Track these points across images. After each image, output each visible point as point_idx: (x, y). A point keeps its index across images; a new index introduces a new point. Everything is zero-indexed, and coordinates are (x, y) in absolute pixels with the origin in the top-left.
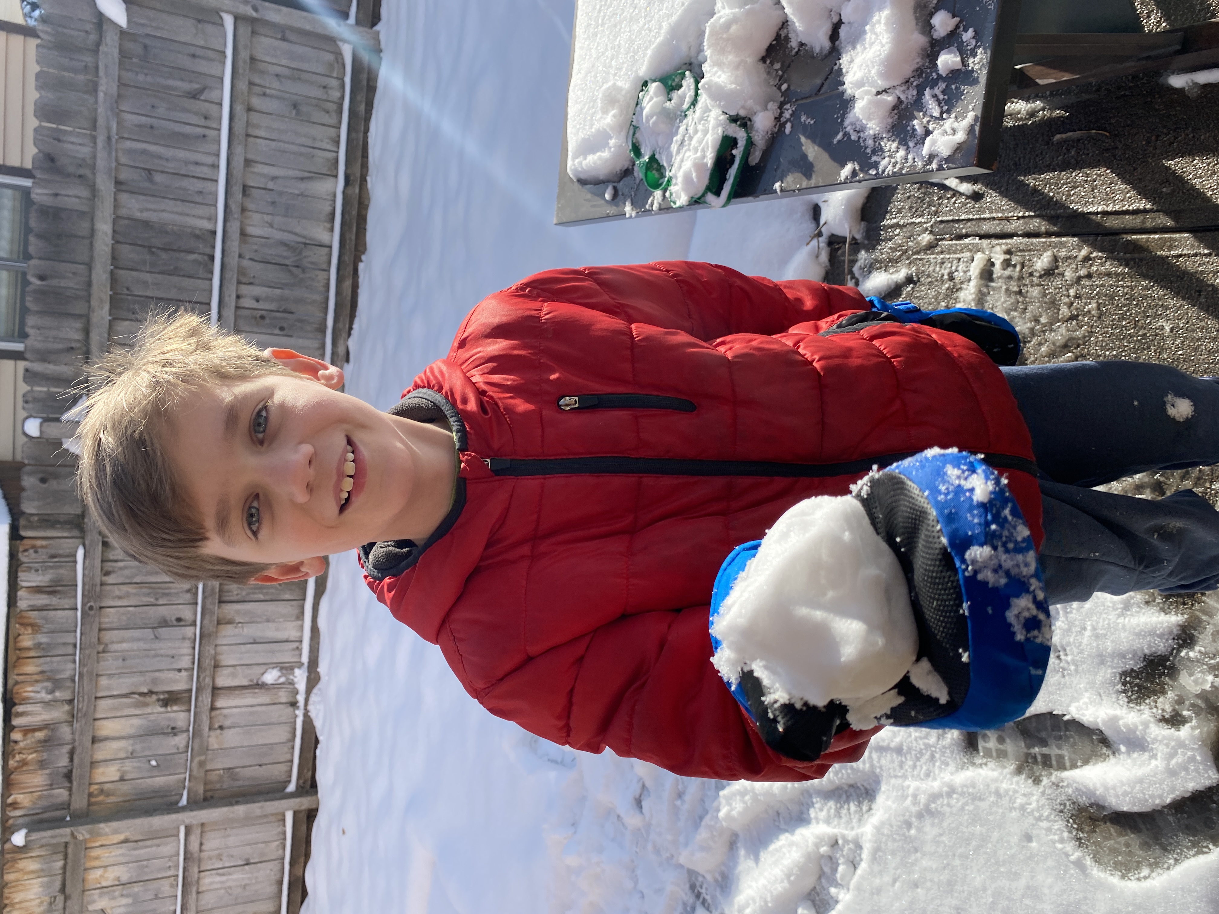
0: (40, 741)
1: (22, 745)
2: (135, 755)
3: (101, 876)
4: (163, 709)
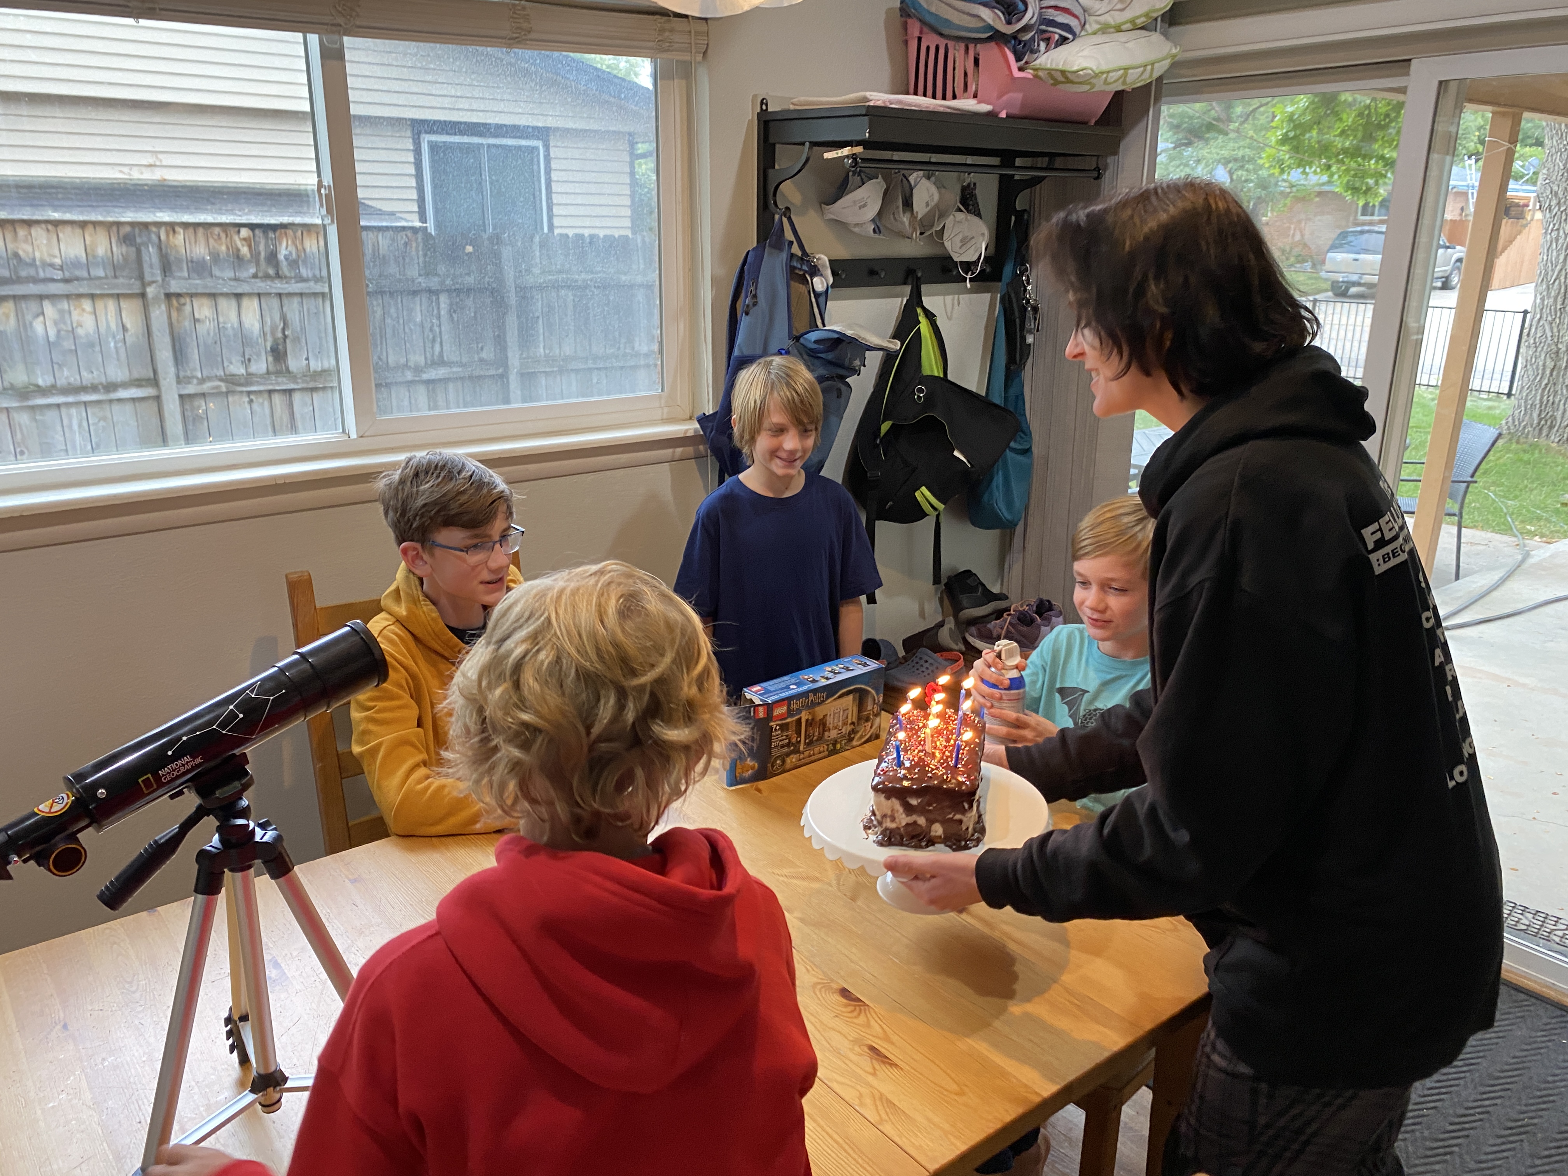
0: (238, 250)
1: (236, 238)
2: (221, 330)
4: (269, 349)
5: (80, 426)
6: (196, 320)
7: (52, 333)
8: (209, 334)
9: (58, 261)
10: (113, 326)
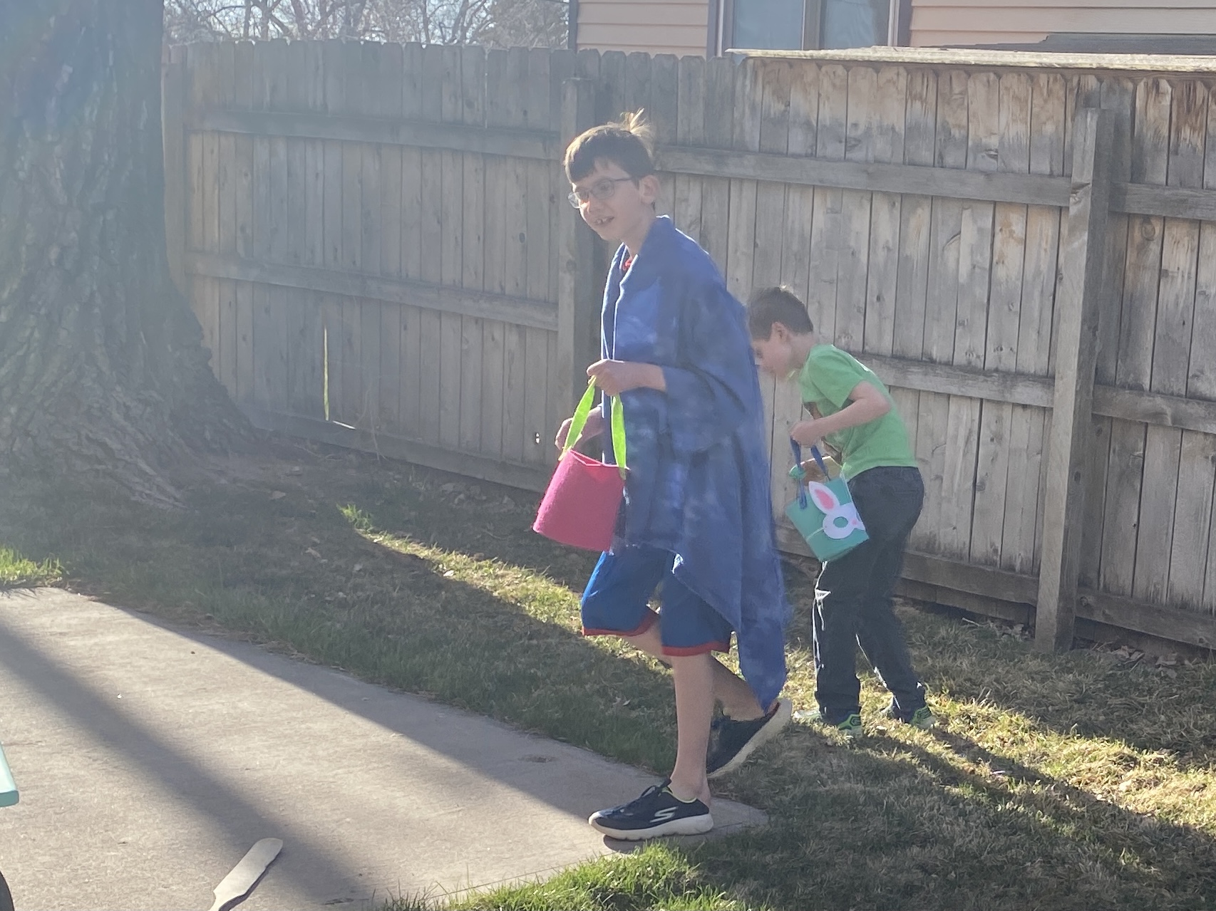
3: (1012, 232)
5: (967, 442)
6: (1162, 273)
7: (964, 269)
8: (1177, 304)
9: (994, 142)
10: (1044, 267)
